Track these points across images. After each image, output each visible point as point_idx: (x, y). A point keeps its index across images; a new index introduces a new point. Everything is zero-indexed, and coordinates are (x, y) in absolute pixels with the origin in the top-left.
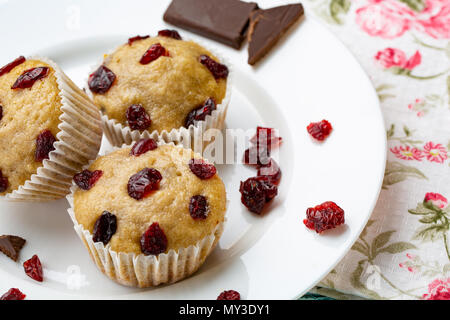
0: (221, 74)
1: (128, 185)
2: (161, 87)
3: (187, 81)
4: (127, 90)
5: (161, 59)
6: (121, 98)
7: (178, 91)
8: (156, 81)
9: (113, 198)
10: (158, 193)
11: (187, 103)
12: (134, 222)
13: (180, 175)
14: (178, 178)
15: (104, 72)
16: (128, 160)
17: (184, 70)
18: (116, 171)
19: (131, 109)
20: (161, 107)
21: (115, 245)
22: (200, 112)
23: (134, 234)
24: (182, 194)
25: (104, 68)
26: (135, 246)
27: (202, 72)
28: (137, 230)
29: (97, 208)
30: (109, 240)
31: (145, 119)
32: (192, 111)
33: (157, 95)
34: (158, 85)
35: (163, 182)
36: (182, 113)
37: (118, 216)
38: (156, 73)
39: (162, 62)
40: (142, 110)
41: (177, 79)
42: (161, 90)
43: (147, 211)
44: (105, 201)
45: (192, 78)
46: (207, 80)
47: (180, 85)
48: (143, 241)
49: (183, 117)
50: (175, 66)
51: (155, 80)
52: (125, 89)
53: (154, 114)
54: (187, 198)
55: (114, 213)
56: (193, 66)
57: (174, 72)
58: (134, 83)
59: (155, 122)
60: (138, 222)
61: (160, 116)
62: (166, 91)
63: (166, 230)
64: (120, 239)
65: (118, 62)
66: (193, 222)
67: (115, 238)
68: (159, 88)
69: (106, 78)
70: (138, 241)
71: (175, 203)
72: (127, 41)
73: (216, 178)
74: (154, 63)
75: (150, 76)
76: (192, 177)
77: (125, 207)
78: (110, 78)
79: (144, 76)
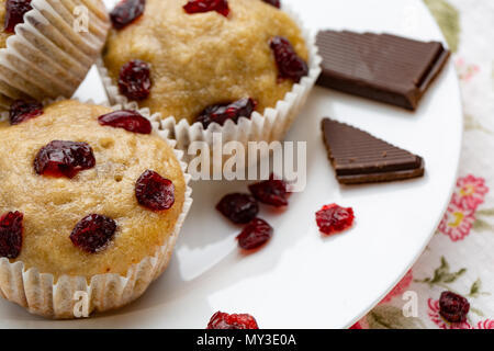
0: (292, 74)
2: (187, 52)
3: (228, 61)
4: (146, 37)
5: (212, 14)
6: (132, 45)
7: (209, 70)
8: (185, 42)
11: (212, 90)
12: (4, 195)
13: (118, 179)
14: (110, 181)
17: (233, 44)
20: (173, 79)
22: (221, 111)
27: (261, 56)
31: (141, 86)
32: (214, 105)
33: (176, 62)
34: (185, 48)
36: (197, 102)
38: (192, 32)
39: (209, 20)
40: (146, 72)
41: (216, 52)
42: (184, 57)
45: (239, 59)
46: (261, 71)
47: (214, 61)
49: (197, 108)
50: (226, 32)
51: (185, 39)
52: (143, 35)
53: (162, 86)
56: (251, 44)
57: (217, 40)
58: (160, 34)
60: (7, 199)
61: (165, 91)
62: (190, 60)
68: (184, 52)
69: (133, 10)
75: (182, 32)
78: (136, 11)
79: (175, 27)
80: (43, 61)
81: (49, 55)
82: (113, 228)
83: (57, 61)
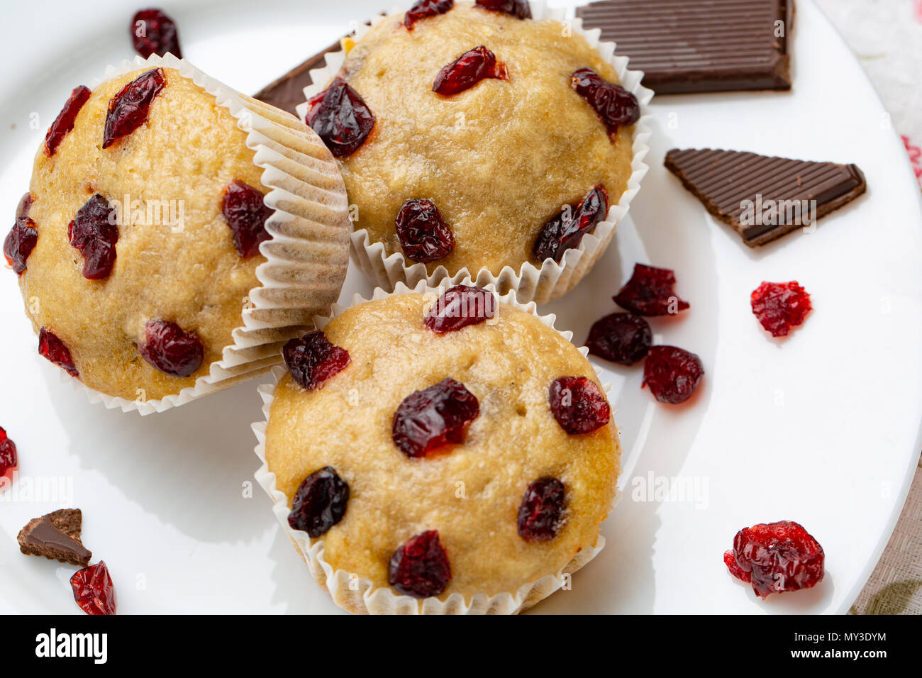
0: (623, 118)
1: (398, 415)
3: (545, 148)
4: (402, 160)
5: (485, 88)
6: (386, 178)
7: (523, 172)
8: (471, 147)
9: (355, 437)
10: (458, 458)
11: (541, 202)
12: (387, 512)
13: (521, 412)
14: (516, 421)
15: (347, 103)
16: (416, 338)
17: (541, 117)
18: (380, 364)
19: (409, 213)
20: (479, 210)
21: (333, 551)
23: (379, 542)
24: (512, 469)
25: (348, 90)
26: (376, 569)
27: (581, 119)
28: (389, 534)
29: (313, 448)
30: (325, 532)
31: (441, 239)
32: (552, 221)
33: (473, 182)
34: (475, 156)
35: (479, 425)
37: (355, 487)
38: (473, 126)
39: (487, 97)
40: (436, 215)
41: (520, 142)
42: (484, 171)
43: (420, 496)
44: (334, 440)
45: (556, 139)
46: (590, 140)
47: (527, 159)
48: (395, 564)
50: (519, 106)
51: (470, 142)
52: (396, 156)
53: (463, 226)
54: (522, 485)
55: (347, 476)
56: (559, 103)
57: (516, 124)
58: (419, 145)
59: (463, 246)
60: (396, 516)
61: (476, 232)
62: (495, 171)
63: (452, 550)
64: (346, 543)
65: (381, 74)
66: (519, 543)
67: (335, 536)
68: (479, 163)
69: (352, 119)
70: (385, 558)
71: (489, 493)
72: (402, 18)
73: (604, 437)
74: (469, 98)
75: (458, 131)
76: (549, 426)
77: (374, 469)
78: (360, 119)
79: (442, 128)
80: (299, 272)
81: (302, 260)
82: (562, 489)
83: (313, 260)
